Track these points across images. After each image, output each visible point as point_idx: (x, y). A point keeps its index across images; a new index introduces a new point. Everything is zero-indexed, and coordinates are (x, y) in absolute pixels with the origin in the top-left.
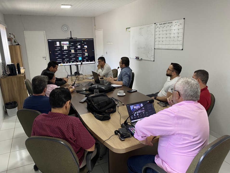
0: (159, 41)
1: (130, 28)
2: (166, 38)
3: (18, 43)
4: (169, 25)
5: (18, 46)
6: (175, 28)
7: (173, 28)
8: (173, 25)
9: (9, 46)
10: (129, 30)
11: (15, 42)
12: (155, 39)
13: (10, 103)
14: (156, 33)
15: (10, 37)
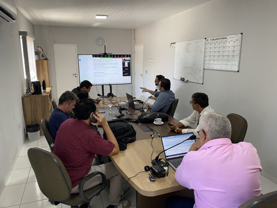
0: (210, 60)
1: (175, 43)
2: (219, 56)
3: (46, 58)
4: (223, 41)
5: (46, 61)
6: (230, 45)
7: (228, 44)
8: (228, 41)
9: (36, 61)
10: (174, 45)
11: (43, 56)
12: (205, 57)
13: (32, 125)
14: (206, 51)
15: (38, 51)
